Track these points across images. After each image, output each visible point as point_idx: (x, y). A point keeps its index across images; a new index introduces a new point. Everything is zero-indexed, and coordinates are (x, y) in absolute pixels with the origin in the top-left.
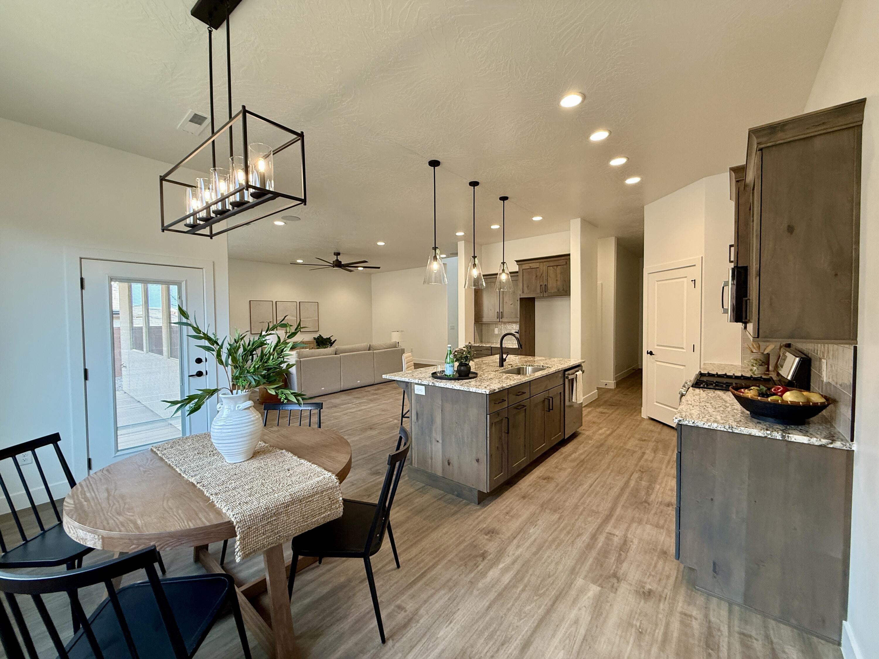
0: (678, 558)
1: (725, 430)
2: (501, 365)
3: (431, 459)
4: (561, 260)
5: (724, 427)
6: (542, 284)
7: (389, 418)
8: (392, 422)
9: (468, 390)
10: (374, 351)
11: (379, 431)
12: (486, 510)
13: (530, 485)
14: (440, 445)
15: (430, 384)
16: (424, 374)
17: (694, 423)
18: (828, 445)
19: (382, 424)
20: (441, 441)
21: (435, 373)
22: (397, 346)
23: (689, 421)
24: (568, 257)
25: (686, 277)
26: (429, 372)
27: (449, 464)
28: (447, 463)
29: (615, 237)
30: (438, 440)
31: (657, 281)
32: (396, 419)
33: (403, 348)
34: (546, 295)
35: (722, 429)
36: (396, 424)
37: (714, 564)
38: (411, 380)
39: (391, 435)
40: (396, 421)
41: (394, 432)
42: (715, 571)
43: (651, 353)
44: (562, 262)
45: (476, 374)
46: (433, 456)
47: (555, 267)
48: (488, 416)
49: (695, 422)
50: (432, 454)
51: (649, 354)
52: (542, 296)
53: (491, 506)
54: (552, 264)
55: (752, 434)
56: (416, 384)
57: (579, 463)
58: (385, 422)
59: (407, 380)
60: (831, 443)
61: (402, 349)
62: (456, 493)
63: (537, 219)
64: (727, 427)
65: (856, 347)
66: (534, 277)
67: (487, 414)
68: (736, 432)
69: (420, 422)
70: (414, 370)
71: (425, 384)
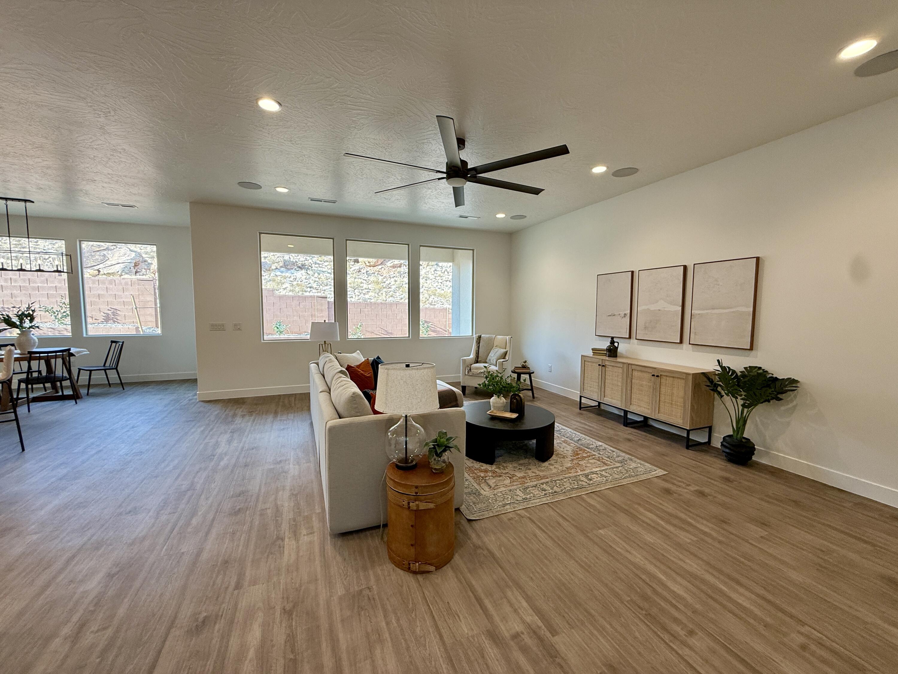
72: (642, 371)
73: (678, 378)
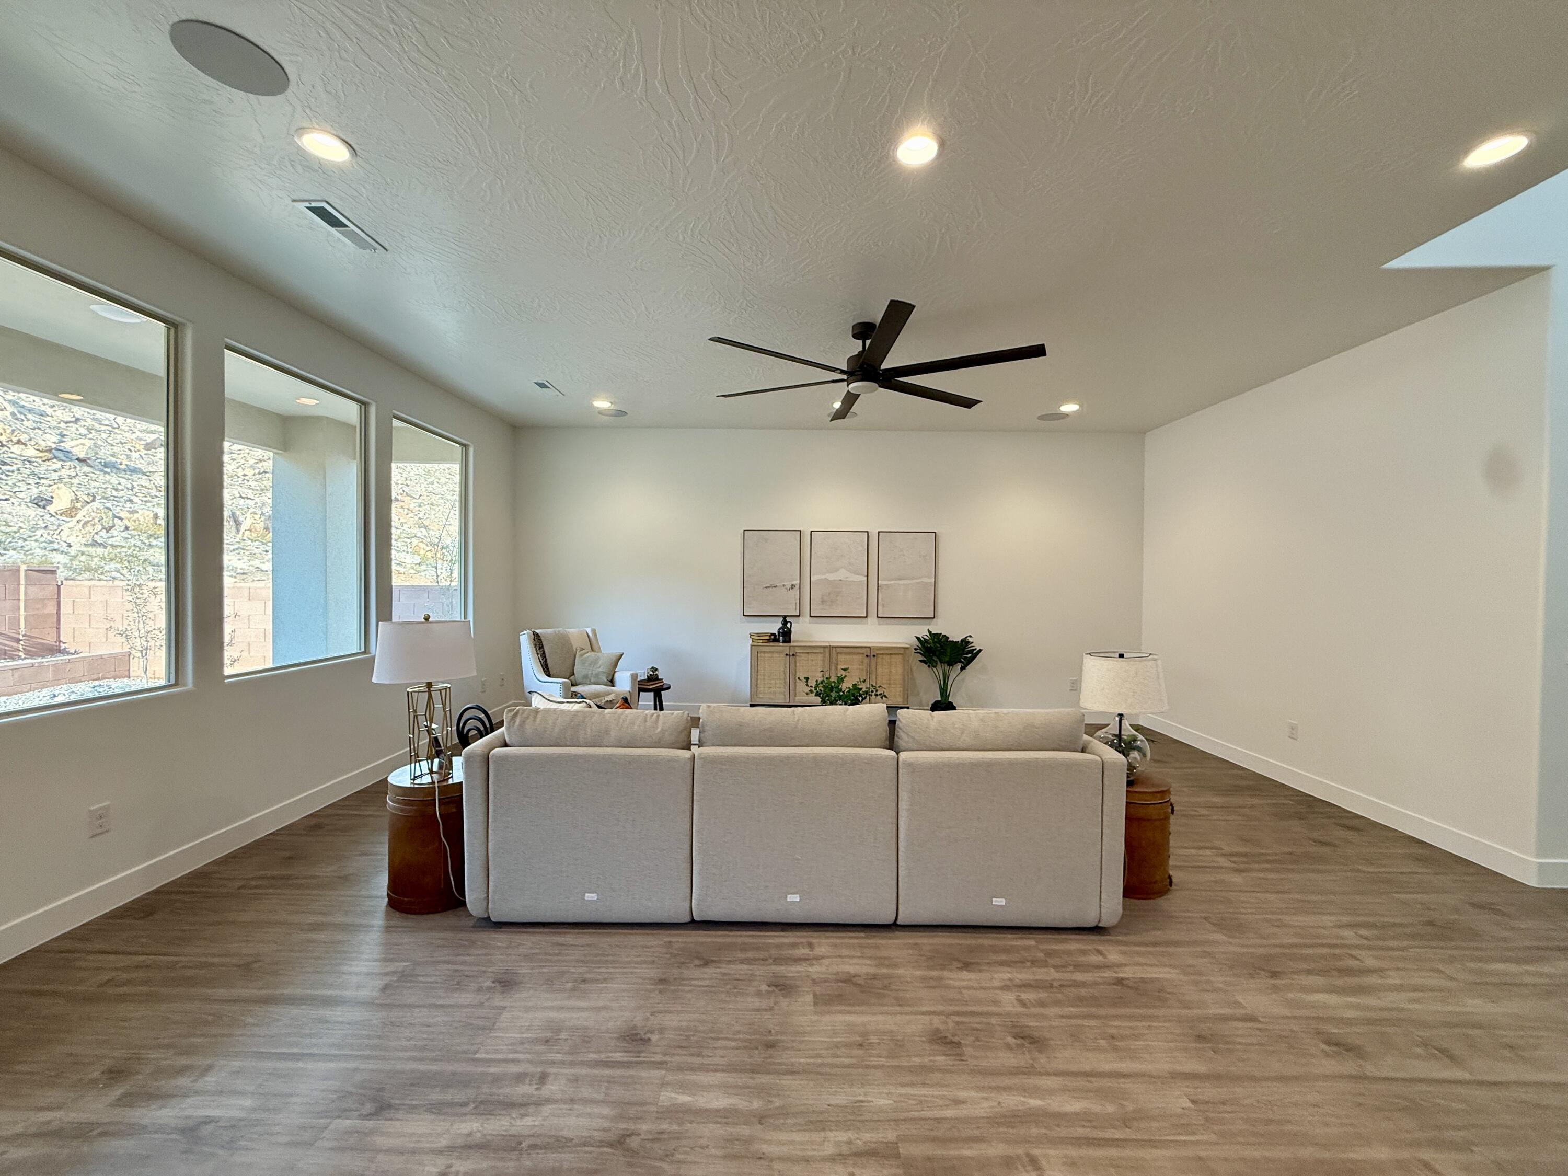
72: (849, 653)
73: (895, 654)
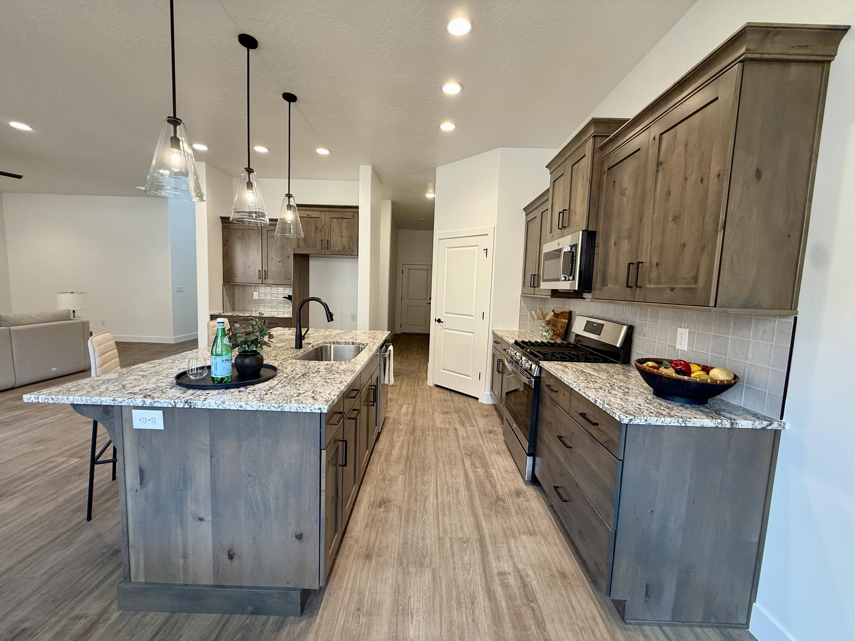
0: (608, 593)
1: (679, 425)
2: (299, 345)
3: (185, 557)
4: (347, 212)
5: (678, 422)
6: (323, 238)
7: (57, 456)
8: (65, 465)
9: (279, 410)
10: (12, 328)
11: (24, 498)
12: (320, 624)
13: (366, 526)
14: (207, 527)
15: (180, 405)
16: (154, 380)
17: (646, 420)
18: (767, 427)
19: (36, 476)
20: (209, 518)
21: (184, 373)
22: (72, 317)
23: (641, 419)
24: (356, 210)
25: (478, 246)
26: (165, 373)
27: (231, 557)
28: (226, 557)
29: (392, 201)
30: (202, 516)
31: (448, 248)
32: (74, 455)
33: (85, 319)
34: (329, 253)
35: (675, 424)
36: (75, 468)
37: (647, 586)
38: (120, 400)
39: (61, 499)
40: (74, 461)
41: (71, 490)
42: (647, 595)
43: (439, 321)
44: (348, 214)
45: (275, 369)
46: (190, 551)
47: (341, 220)
48: (324, 452)
49: (648, 420)
50: (185, 547)
51: (437, 322)
52: (323, 253)
53: (325, 609)
54: (335, 215)
55: (704, 426)
56: (137, 408)
57: (406, 463)
58: (43, 469)
59: (107, 401)
60: (770, 425)
61: (83, 323)
62: (250, 608)
63: (322, 151)
64: (680, 421)
65: (797, 317)
66: (313, 229)
67: (321, 450)
68: (688, 425)
69: (150, 487)
70: (125, 370)
71: (165, 405)
